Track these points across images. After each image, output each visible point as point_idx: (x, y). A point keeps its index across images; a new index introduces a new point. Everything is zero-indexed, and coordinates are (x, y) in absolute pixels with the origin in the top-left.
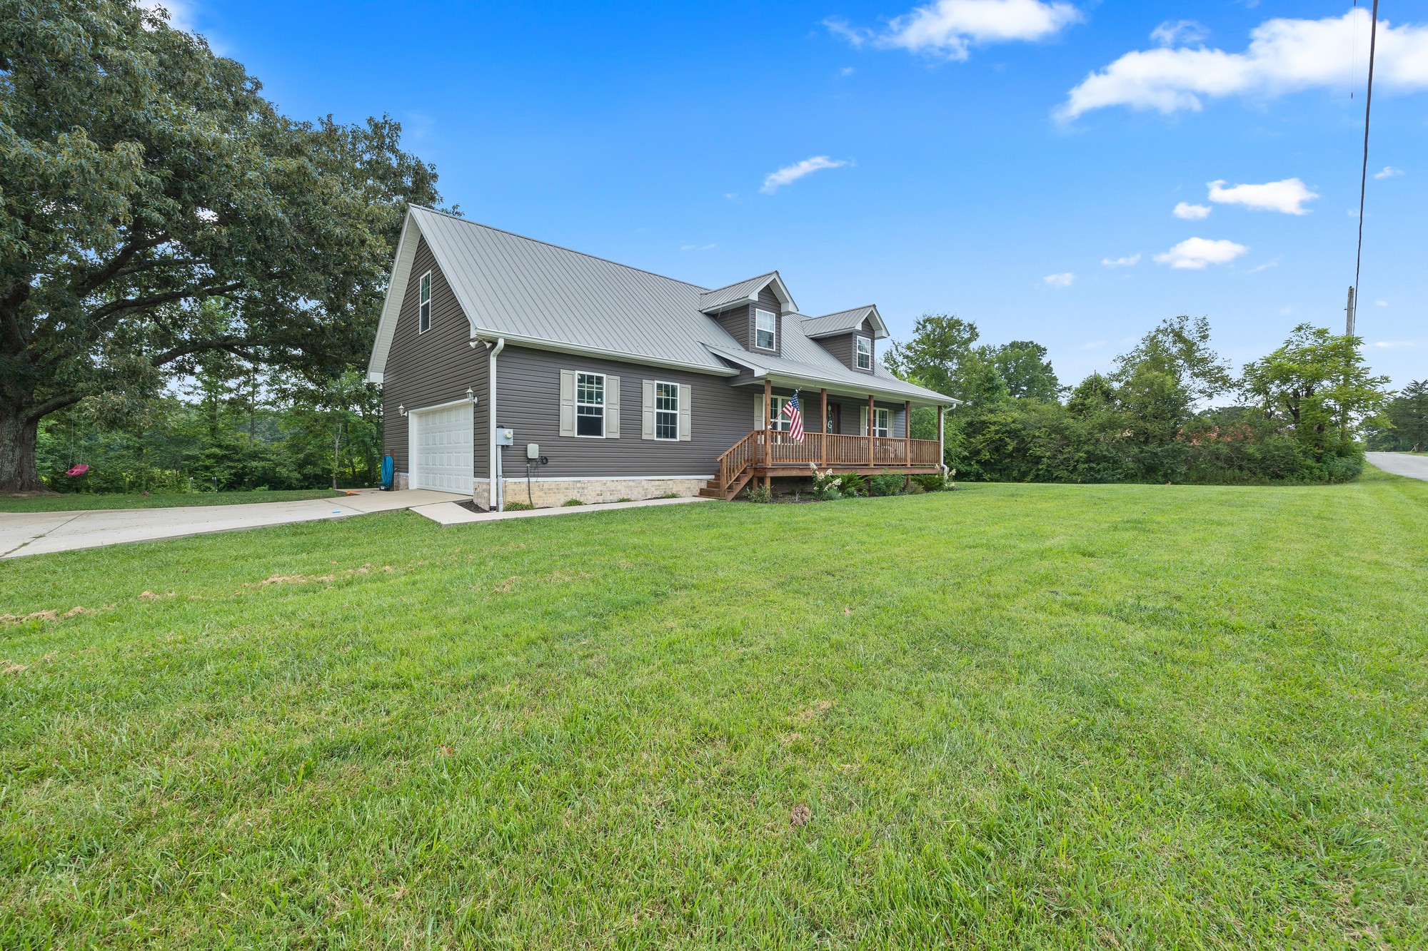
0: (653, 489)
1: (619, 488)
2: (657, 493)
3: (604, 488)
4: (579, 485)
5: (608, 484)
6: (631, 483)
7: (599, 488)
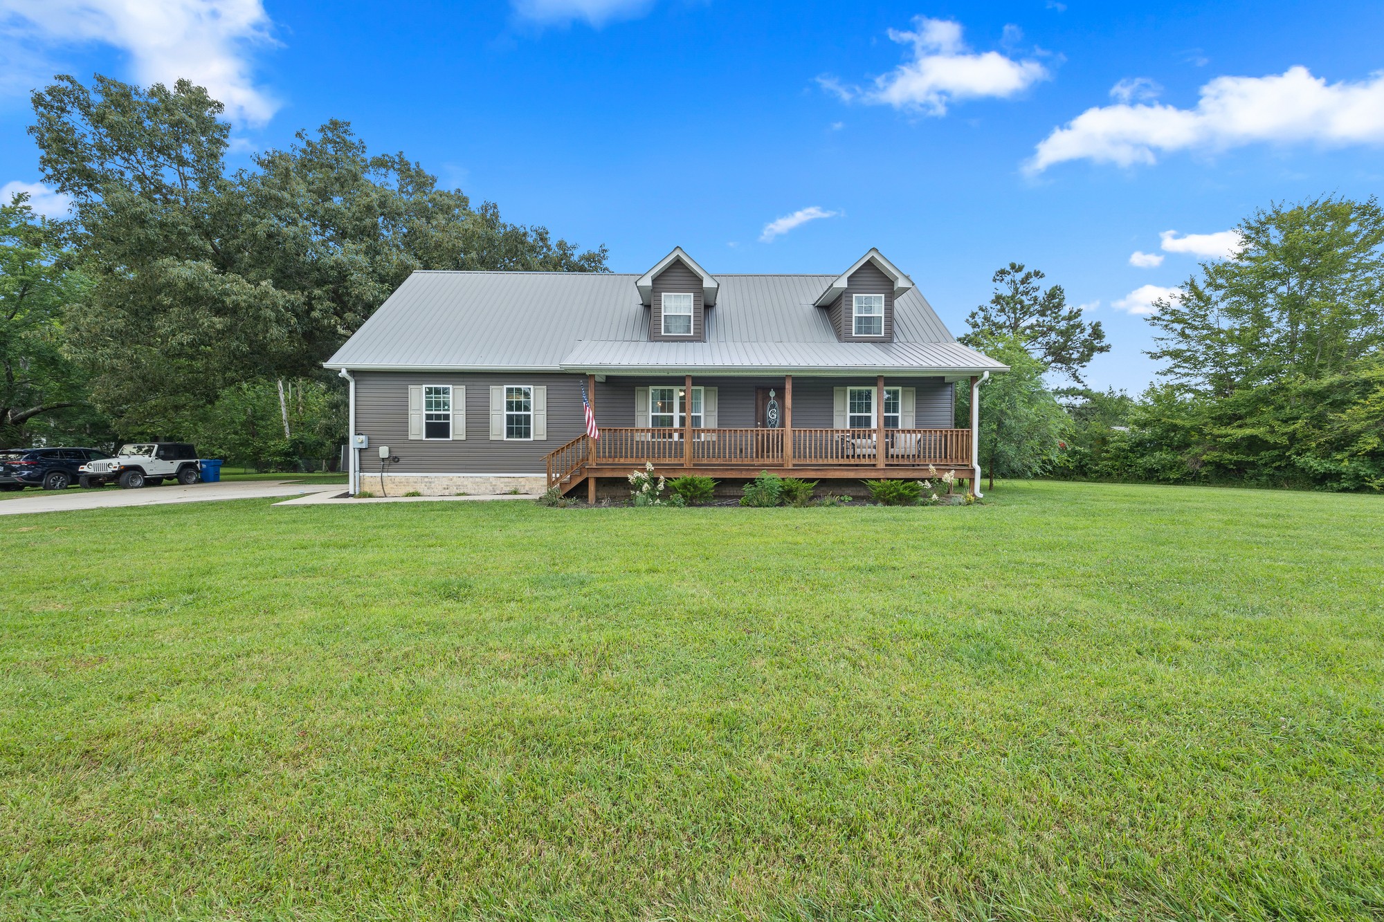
0: (502, 485)
1: (465, 483)
2: (507, 489)
3: (450, 483)
4: (426, 480)
5: (455, 479)
6: (477, 480)
7: (445, 483)
